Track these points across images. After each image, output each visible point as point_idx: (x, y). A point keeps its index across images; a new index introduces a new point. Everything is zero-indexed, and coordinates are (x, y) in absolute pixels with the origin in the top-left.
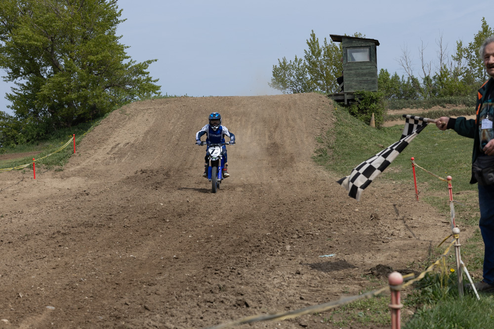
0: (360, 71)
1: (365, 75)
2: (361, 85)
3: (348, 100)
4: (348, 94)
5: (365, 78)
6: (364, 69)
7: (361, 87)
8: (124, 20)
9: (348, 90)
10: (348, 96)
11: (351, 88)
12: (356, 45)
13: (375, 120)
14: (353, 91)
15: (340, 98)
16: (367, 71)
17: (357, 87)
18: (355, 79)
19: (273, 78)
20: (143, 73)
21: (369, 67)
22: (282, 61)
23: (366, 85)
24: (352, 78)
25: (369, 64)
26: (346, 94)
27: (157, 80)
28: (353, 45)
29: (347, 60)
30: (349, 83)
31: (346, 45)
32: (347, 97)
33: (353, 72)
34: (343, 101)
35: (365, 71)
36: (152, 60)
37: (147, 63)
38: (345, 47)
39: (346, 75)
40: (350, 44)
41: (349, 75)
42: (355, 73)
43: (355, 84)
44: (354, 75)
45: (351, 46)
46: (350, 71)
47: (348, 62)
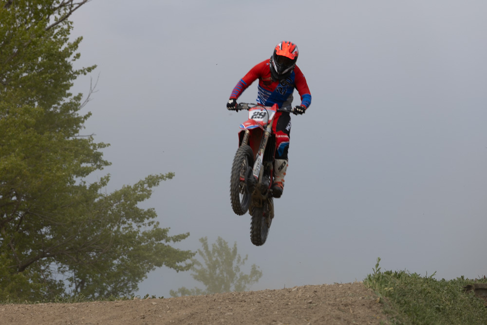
8: (89, 70)
20: (140, 216)
27: (183, 237)
36: (159, 176)
37: (146, 186)
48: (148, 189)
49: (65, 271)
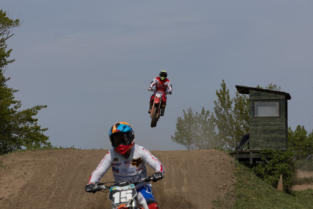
0: (269, 127)
1: (273, 132)
2: (268, 143)
3: (253, 159)
4: (254, 152)
5: (273, 135)
6: (272, 125)
7: (269, 145)
8: (13, 61)
9: (254, 147)
10: (254, 154)
11: (258, 146)
12: (264, 98)
13: (283, 183)
14: (260, 149)
15: (244, 156)
16: (276, 127)
17: (264, 145)
18: (263, 136)
19: (177, 131)
20: (32, 121)
21: (278, 123)
22: (187, 113)
23: (274, 143)
24: (259, 135)
25: (278, 120)
26: (251, 153)
27: (46, 130)
28: (262, 98)
29: (254, 114)
30: (256, 140)
31: (253, 98)
32: (252, 156)
33: (260, 128)
34: (248, 159)
35: (273, 128)
36: (41, 106)
37: (35, 109)
38: (252, 99)
39: (253, 131)
40: (258, 97)
41: (255, 132)
42: (262, 129)
43: (261, 141)
44: (261, 132)
45: (259, 99)
46: (257, 127)
47: (255, 116)
48: (36, 110)
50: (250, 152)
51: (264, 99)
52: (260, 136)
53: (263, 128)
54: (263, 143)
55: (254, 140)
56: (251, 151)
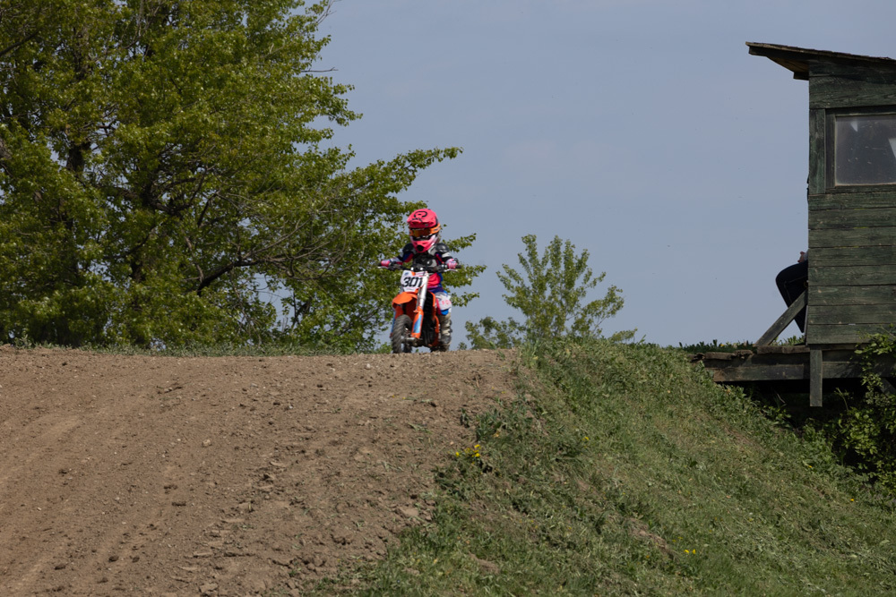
3: (829, 384)
4: (829, 350)
9: (827, 327)
10: (829, 364)
11: (846, 318)
12: (877, 99)
14: (853, 337)
15: (786, 372)
17: (874, 319)
18: (869, 273)
24: (851, 272)
26: (816, 356)
28: (866, 97)
30: (836, 295)
31: (829, 100)
32: (822, 369)
33: (858, 237)
34: (803, 385)
38: (822, 105)
39: (824, 252)
40: (849, 93)
41: (837, 256)
42: (867, 243)
43: (864, 300)
44: (863, 256)
45: (855, 102)
46: (844, 233)
47: (837, 184)
49: (276, 289)
50: (812, 352)
51: (877, 103)
52: (858, 276)
53: (872, 239)
54: (870, 308)
55: (829, 295)
56: (814, 346)
